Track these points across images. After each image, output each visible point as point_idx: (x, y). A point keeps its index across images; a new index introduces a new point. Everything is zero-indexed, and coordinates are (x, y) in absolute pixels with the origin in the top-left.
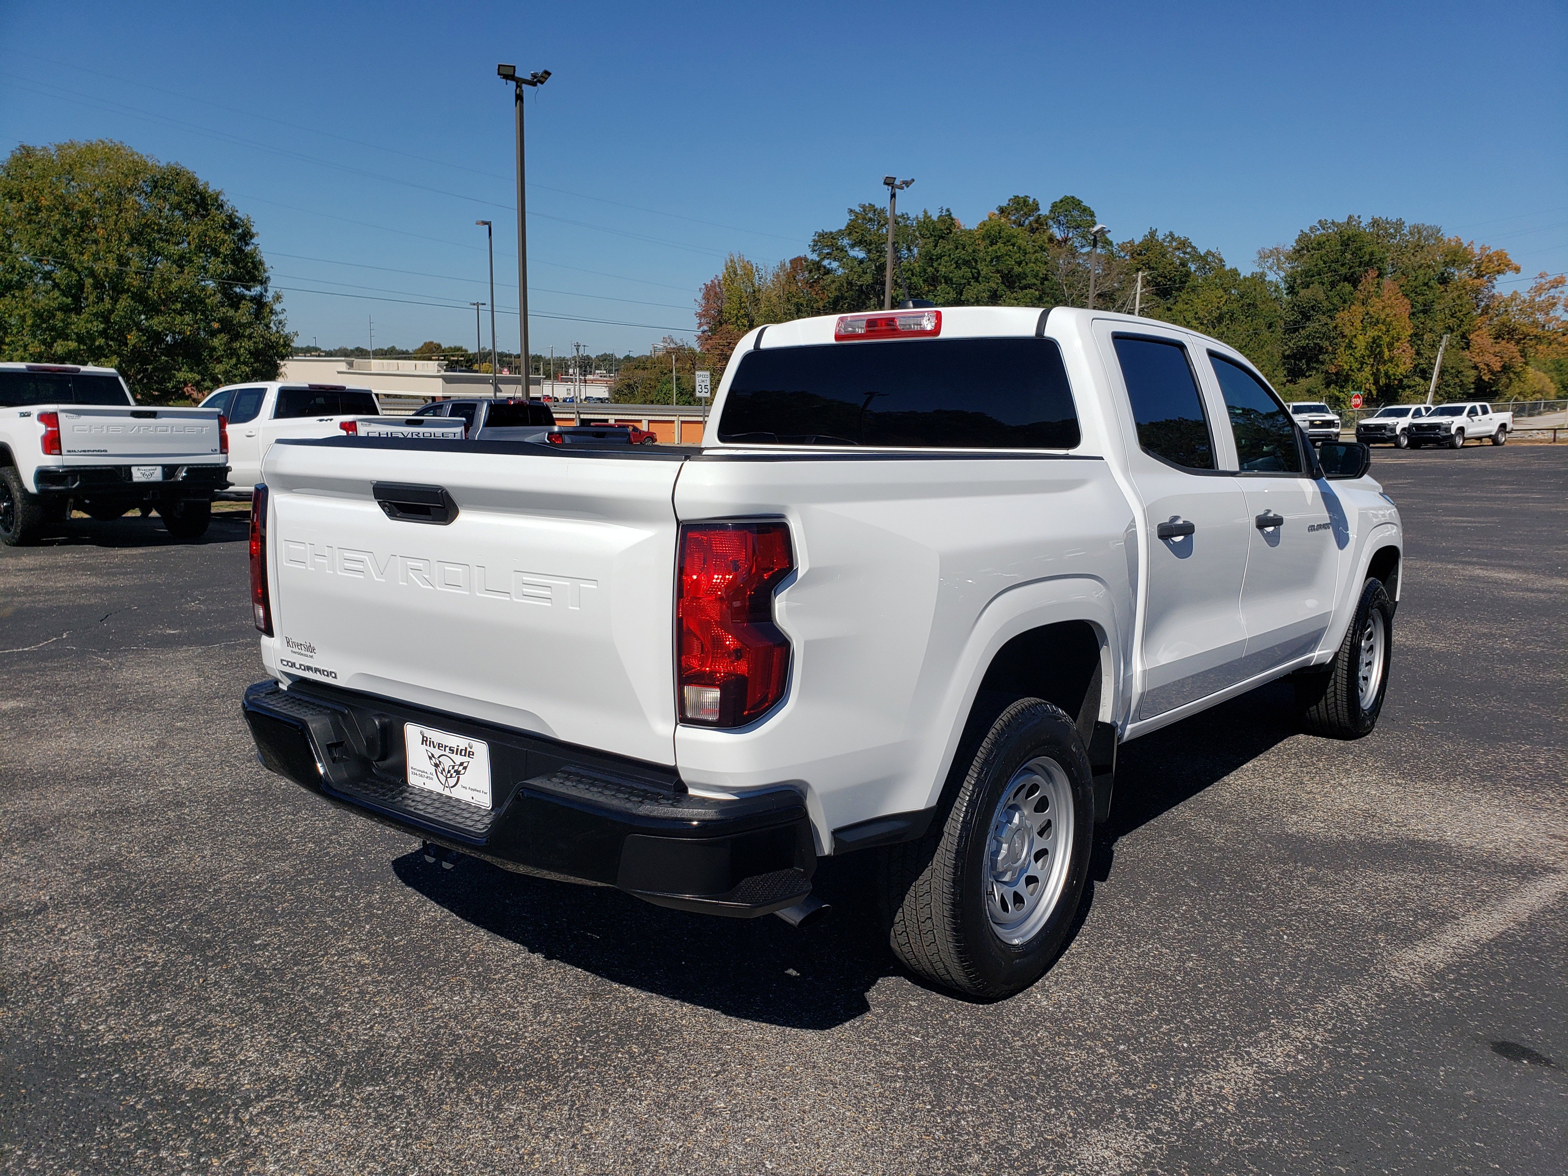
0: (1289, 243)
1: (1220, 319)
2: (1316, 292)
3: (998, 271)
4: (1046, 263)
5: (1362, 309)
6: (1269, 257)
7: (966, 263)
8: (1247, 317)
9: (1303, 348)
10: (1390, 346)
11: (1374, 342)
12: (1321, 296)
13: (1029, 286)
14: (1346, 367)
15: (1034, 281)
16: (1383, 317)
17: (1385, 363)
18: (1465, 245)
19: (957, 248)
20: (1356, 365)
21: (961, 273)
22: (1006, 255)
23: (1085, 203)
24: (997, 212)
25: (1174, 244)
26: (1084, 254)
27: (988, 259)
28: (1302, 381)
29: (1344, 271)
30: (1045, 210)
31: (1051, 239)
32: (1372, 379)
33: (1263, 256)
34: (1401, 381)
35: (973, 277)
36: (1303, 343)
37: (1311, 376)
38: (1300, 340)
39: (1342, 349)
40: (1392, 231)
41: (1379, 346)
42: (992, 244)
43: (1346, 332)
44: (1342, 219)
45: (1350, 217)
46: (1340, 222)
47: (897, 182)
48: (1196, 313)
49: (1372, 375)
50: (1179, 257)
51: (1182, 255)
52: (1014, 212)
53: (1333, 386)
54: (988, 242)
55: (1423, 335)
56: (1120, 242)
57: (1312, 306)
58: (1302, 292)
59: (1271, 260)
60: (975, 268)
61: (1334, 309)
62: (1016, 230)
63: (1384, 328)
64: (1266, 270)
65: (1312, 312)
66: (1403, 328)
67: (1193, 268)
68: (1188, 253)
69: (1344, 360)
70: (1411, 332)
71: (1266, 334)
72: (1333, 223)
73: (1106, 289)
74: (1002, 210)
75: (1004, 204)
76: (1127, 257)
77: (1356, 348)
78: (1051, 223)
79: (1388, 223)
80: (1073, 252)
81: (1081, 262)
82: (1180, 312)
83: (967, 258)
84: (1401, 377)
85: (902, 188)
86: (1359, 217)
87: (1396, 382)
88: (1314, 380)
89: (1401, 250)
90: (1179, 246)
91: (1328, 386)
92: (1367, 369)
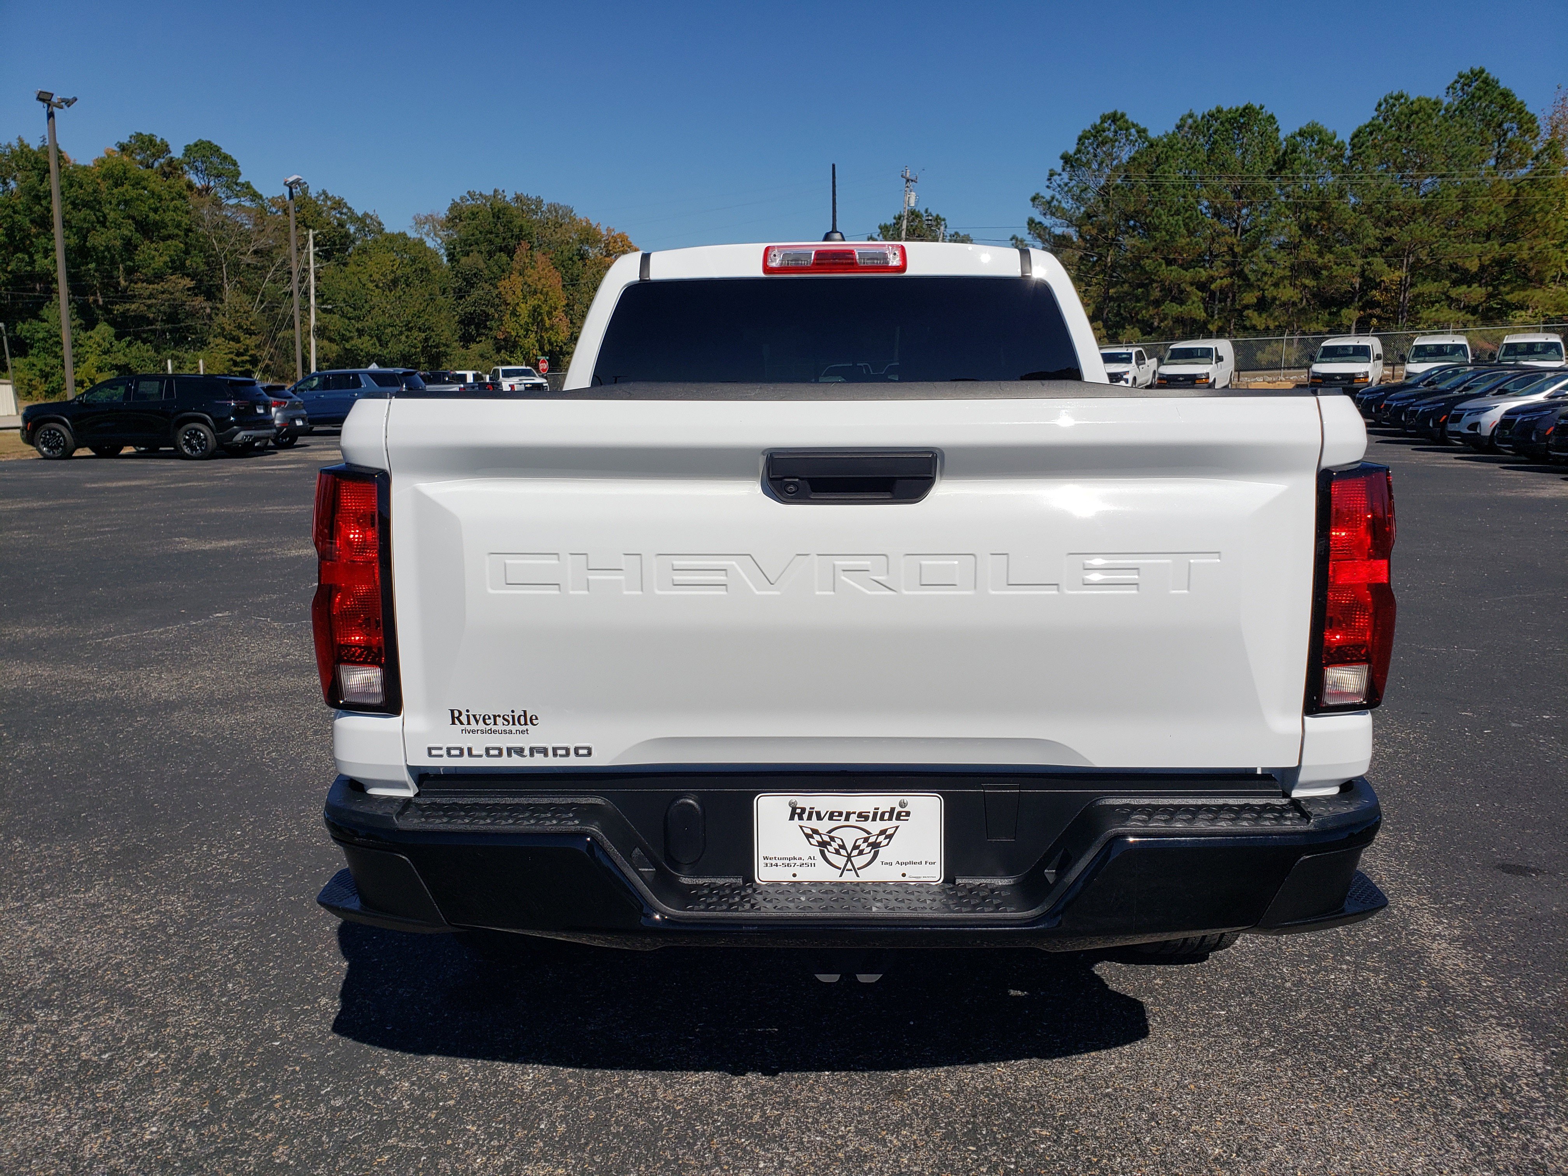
0: (443, 212)
1: (395, 282)
2: (474, 261)
3: (130, 217)
4: (187, 213)
5: (520, 279)
6: (425, 223)
7: (86, 204)
8: (421, 282)
9: (471, 314)
10: (549, 313)
11: (535, 311)
12: (482, 265)
13: (170, 237)
14: (514, 334)
15: (176, 231)
16: (540, 287)
17: (547, 330)
18: (594, 226)
19: (71, 186)
20: (522, 332)
21: (82, 215)
22: (137, 199)
23: (225, 150)
24: (116, 149)
25: (329, 203)
26: (232, 206)
27: (114, 202)
28: (473, 346)
29: (498, 241)
30: (177, 153)
31: (190, 186)
32: (537, 345)
33: (420, 222)
34: (561, 347)
35: (99, 222)
36: (471, 309)
37: (481, 341)
38: (467, 306)
39: (508, 316)
40: (534, 207)
41: (540, 314)
42: (116, 185)
43: (509, 300)
44: (489, 192)
45: (495, 191)
46: (487, 194)
47: (55, 100)
48: (371, 276)
49: (537, 341)
50: (335, 218)
51: (338, 215)
52: (138, 151)
53: (503, 351)
54: (111, 182)
55: (573, 306)
56: (270, 197)
57: (475, 274)
58: (463, 260)
59: (427, 227)
60: (98, 211)
61: (495, 278)
62: (143, 172)
63: (542, 297)
64: (424, 236)
65: (475, 279)
66: (559, 298)
67: (352, 231)
68: (346, 214)
69: (511, 327)
70: (564, 303)
71: (440, 300)
72: (481, 195)
73: (263, 246)
74: (123, 148)
75: (125, 140)
76: (279, 213)
77: (520, 315)
78: (186, 168)
79: (529, 199)
80: (217, 204)
81: (229, 214)
82: (353, 273)
83: (86, 198)
84: (561, 344)
85: (62, 108)
86: (503, 191)
87: (558, 349)
88: (484, 346)
89: (544, 225)
90: (334, 206)
91: (498, 351)
92: (533, 336)
